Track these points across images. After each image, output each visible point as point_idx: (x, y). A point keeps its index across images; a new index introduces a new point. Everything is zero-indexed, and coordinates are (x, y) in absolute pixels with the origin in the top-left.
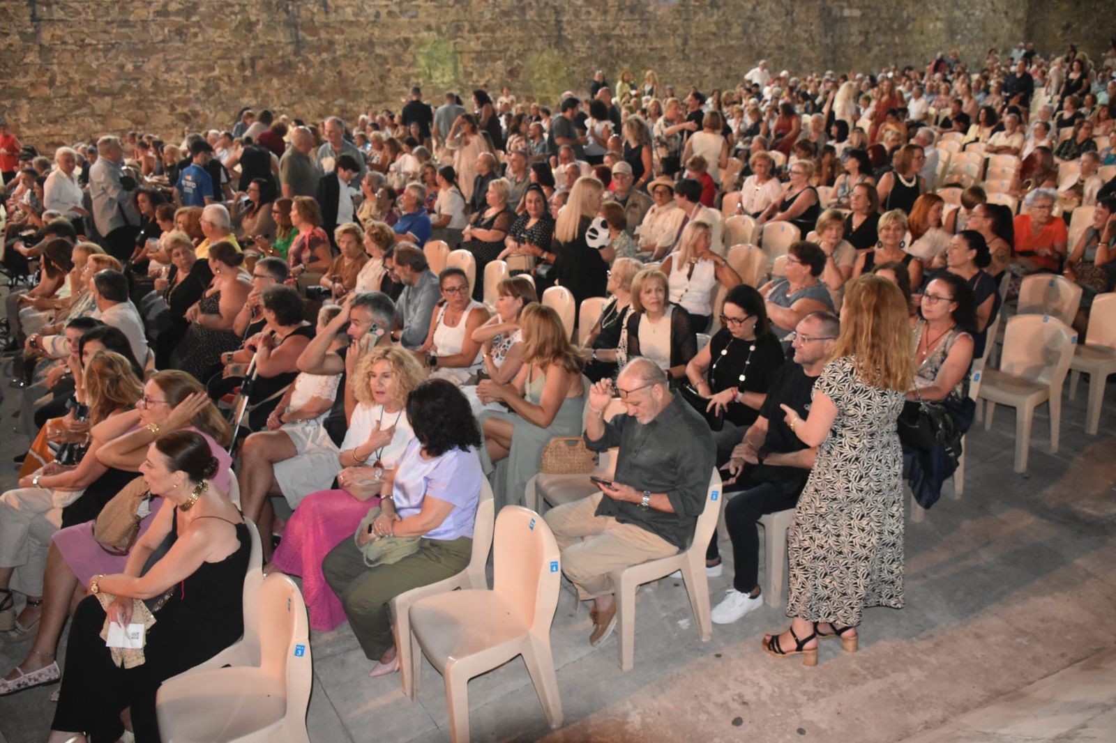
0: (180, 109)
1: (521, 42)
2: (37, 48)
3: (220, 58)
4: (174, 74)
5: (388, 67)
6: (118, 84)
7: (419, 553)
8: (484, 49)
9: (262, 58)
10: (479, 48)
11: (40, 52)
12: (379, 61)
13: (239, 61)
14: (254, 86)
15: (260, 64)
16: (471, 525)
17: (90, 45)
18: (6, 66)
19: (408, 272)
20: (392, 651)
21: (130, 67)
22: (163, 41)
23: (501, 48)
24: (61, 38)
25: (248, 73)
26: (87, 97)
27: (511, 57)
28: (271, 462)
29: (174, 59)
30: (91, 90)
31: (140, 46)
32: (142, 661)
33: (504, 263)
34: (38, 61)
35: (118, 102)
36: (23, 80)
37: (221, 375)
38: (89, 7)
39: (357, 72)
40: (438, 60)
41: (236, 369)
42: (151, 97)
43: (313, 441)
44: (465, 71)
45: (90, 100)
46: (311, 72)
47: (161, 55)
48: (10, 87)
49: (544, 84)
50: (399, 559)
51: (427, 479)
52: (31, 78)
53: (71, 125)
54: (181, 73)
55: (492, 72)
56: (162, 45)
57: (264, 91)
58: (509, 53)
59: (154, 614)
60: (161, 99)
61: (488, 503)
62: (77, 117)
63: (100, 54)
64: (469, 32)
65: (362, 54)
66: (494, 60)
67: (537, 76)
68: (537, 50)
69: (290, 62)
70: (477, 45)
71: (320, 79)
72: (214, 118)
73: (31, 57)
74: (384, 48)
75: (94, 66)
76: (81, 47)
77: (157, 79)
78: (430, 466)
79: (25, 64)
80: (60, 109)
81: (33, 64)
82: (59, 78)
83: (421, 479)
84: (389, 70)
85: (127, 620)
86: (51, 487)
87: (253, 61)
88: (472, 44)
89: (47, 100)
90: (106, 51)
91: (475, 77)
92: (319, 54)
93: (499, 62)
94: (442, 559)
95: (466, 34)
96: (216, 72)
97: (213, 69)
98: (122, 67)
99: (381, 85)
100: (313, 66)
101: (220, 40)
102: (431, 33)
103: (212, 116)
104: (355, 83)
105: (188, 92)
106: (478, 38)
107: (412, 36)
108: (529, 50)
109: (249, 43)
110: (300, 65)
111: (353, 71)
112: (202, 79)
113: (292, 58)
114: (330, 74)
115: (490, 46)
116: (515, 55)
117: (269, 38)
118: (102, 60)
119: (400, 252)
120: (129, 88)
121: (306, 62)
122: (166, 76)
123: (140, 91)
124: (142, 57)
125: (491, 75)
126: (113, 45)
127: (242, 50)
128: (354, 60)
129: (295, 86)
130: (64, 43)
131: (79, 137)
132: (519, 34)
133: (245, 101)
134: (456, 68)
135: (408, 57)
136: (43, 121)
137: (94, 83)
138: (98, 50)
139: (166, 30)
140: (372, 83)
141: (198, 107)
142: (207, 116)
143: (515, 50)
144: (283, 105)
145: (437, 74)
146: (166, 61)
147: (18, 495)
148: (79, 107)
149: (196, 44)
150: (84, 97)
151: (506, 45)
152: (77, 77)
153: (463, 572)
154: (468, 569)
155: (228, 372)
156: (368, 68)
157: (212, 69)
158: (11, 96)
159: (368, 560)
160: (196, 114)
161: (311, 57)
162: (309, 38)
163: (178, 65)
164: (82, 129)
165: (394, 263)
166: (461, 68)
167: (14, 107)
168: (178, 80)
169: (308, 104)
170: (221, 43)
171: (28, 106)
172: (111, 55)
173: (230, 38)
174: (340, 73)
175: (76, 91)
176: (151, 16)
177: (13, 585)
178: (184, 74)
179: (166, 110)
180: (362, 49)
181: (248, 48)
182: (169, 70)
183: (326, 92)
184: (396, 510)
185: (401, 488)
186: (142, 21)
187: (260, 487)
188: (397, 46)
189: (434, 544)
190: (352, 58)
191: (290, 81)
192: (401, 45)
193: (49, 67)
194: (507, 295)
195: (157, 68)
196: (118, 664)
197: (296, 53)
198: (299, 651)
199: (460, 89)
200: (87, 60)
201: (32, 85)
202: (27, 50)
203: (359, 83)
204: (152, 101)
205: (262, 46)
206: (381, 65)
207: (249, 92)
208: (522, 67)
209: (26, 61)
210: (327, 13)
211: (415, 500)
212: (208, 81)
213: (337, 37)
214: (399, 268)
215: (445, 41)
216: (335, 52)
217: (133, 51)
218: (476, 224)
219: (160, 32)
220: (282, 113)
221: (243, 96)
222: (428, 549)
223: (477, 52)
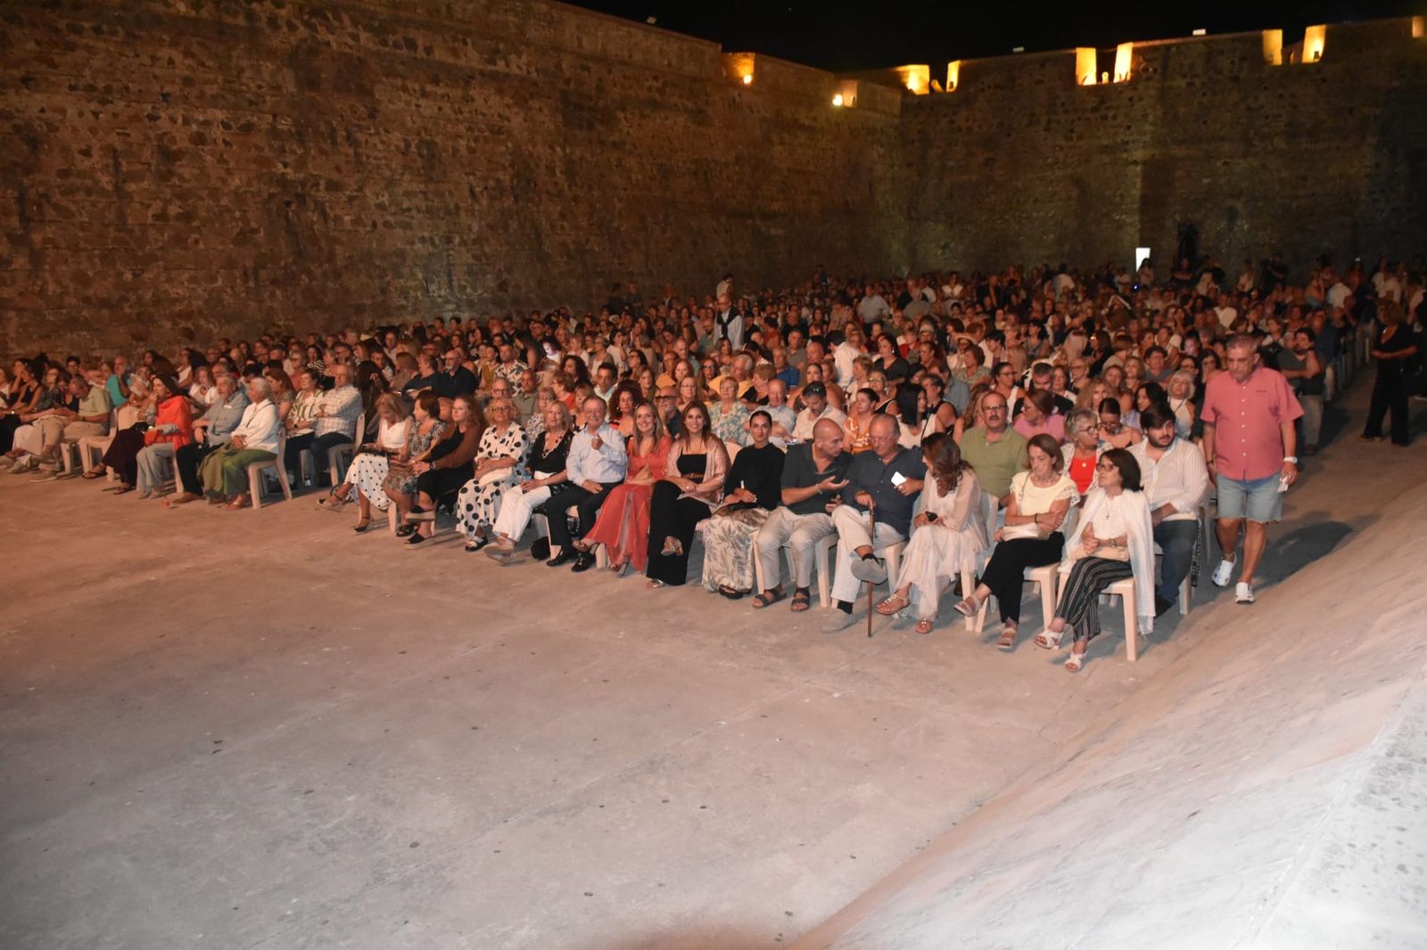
0: (183, 324)
2: (26, 251)
3: (222, 267)
4: (176, 284)
5: (388, 279)
6: (116, 295)
8: (475, 262)
9: (264, 267)
10: (470, 261)
11: (30, 257)
12: (378, 273)
13: (242, 271)
14: (259, 298)
15: (264, 273)
17: (85, 250)
21: (128, 275)
22: (163, 248)
23: (490, 261)
24: (50, 241)
25: (251, 284)
26: (81, 308)
27: (499, 270)
29: (176, 269)
30: (86, 300)
31: (139, 253)
34: (27, 266)
35: (116, 315)
38: (83, 208)
39: (358, 284)
40: (434, 273)
42: (152, 310)
44: (459, 284)
45: (85, 312)
46: (314, 283)
47: (161, 263)
52: (19, 287)
54: (182, 283)
56: (162, 252)
57: (268, 304)
58: (497, 267)
60: (163, 312)
63: (97, 260)
64: (460, 244)
65: (362, 266)
66: (485, 273)
67: (523, 289)
68: (521, 264)
69: (292, 272)
70: (468, 257)
71: (323, 291)
73: (21, 263)
74: (382, 259)
75: (90, 274)
76: (74, 251)
77: (157, 289)
79: (14, 270)
80: (53, 322)
81: (21, 269)
82: (51, 287)
84: (389, 282)
87: (256, 270)
88: (464, 256)
89: (39, 312)
90: (102, 257)
91: (469, 290)
92: (321, 265)
93: (490, 276)
95: (457, 246)
96: (219, 283)
97: (217, 280)
98: (120, 274)
100: (315, 278)
101: (221, 248)
102: (425, 245)
103: (216, 331)
105: (191, 304)
106: (468, 251)
107: (408, 248)
108: (515, 263)
109: (250, 252)
111: (355, 283)
112: (204, 291)
113: (294, 268)
114: (332, 287)
115: (480, 259)
116: (503, 269)
118: (99, 268)
120: (128, 299)
121: (309, 273)
122: (166, 286)
123: (140, 303)
124: (141, 264)
125: (482, 289)
126: (110, 251)
127: (245, 259)
128: (355, 272)
129: (299, 299)
130: (57, 247)
132: (505, 247)
133: (249, 314)
135: (405, 271)
136: (34, 337)
137: (90, 293)
138: (94, 256)
139: (166, 236)
141: (201, 321)
142: (211, 331)
143: (503, 264)
144: (287, 319)
145: (433, 287)
146: (166, 269)
148: (72, 320)
149: (197, 252)
150: (78, 308)
151: (494, 258)
152: (71, 286)
156: (368, 280)
157: (214, 279)
160: (199, 328)
161: (313, 267)
162: (310, 248)
163: (179, 275)
164: (76, 344)
166: (455, 282)
168: (180, 291)
169: (312, 318)
170: (222, 251)
171: (17, 319)
172: (108, 261)
173: (233, 247)
174: (342, 285)
175: (70, 302)
176: (150, 220)
178: (186, 284)
179: (168, 324)
180: (361, 260)
181: (251, 257)
182: (170, 280)
183: (329, 305)
186: (140, 225)
188: (394, 258)
190: (352, 269)
191: (294, 293)
192: (398, 256)
193: (40, 274)
195: (157, 277)
197: (298, 263)
199: (455, 303)
200: (82, 267)
201: (21, 294)
202: (14, 254)
204: (154, 314)
205: (264, 255)
206: (381, 277)
207: (253, 304)
209: (15, 266)
210: (326, 221)
212: (210, 293)
215: (440, 253)
216: (336, 263)
217: (132, 258)
219: (161, 238)
223: (468, 265)
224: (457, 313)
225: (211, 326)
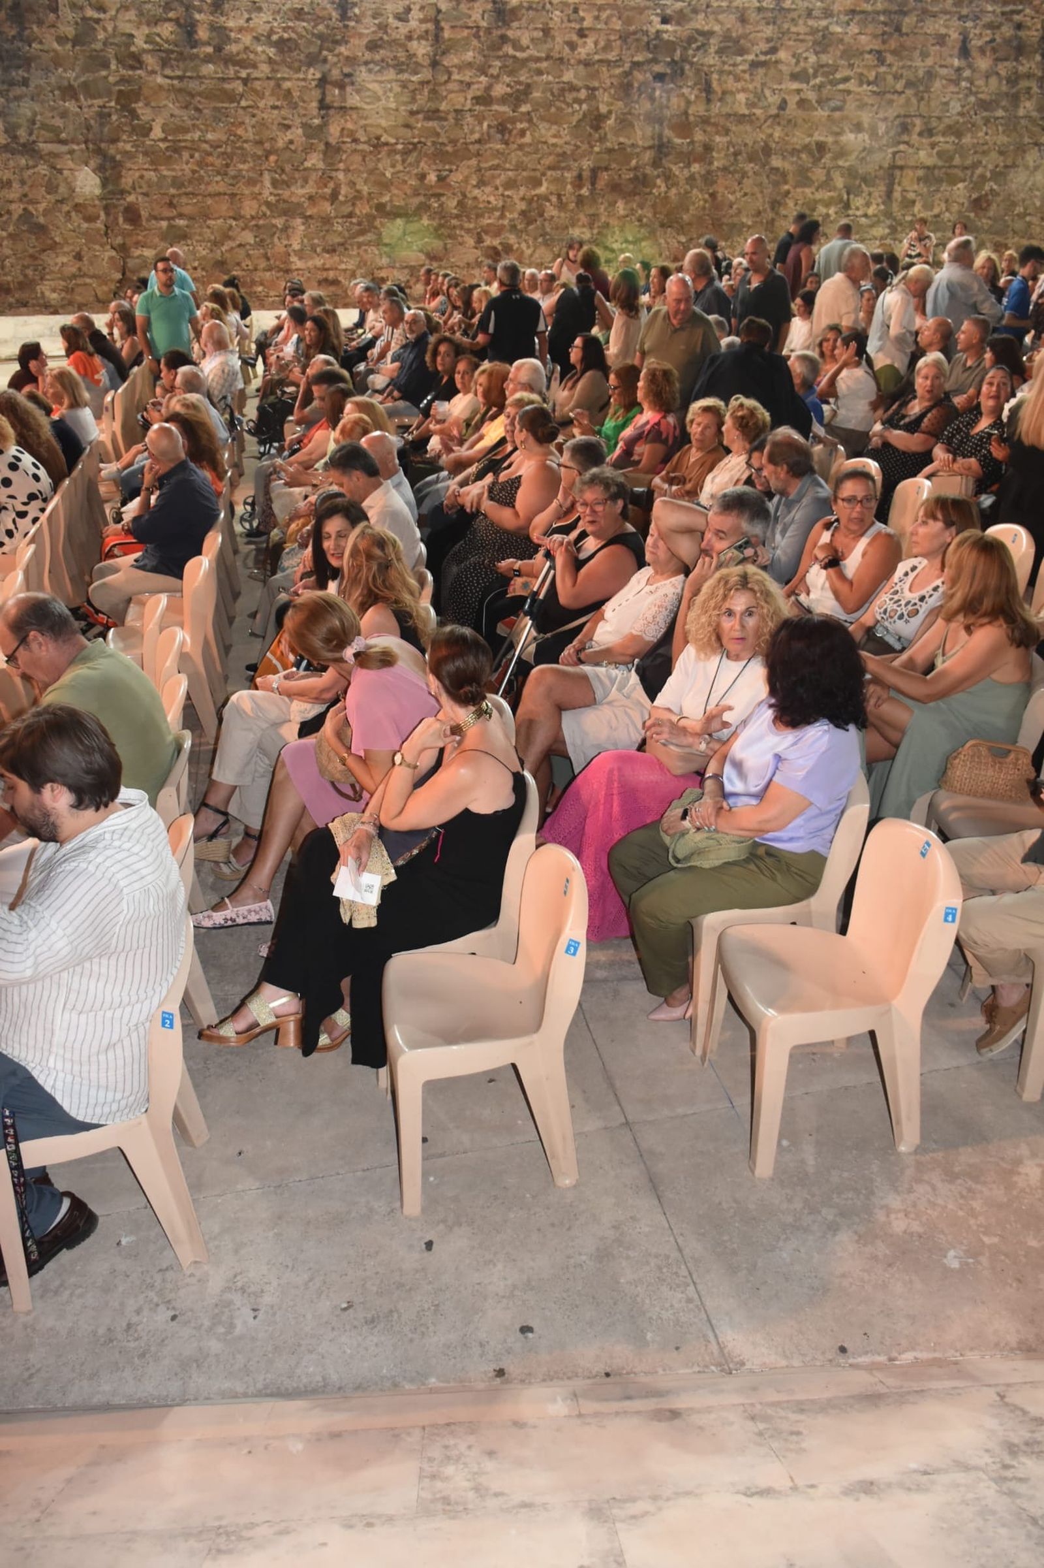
0: (488, 241)
1: (1001, 153)
2: (322, 147)
3: (550, 168)
4: (488, 189)
5: (786, 187)
6: (416, 201)
7: (747, 860)
8: (940, 163)
9: (606, 169)
10: (929, 162)
11: (325, 153)
12: (773, 177)
13: (575, 174)
14: (592, 211)
15: (604, 176)
16: (828, 837)
17: (387, 144)
18: (283, 171)
19: (782, 475)
20: (685, 990)
21: (432, 178)
22: (479, 141)
23: (968, 162)
24: (352, 133)
25: (585, 191)
26: (374, 218)
27: (982, 177)
28: (560, 708)
29: (490, 168)
30: (380, 207)
31: (449, 148)
32: (373, 923)
33: (927, 483)
34: (321, 165)
35: (413, 227)
36: (301, 192)
37: (506, 592)
38: (391, 90)
39: (738, 195)
40: (864, 180)
41: (525, 585)
42: (454, 222)
43: (620, 690)
44: (904, 198)
45: (377, 223)
46: (674, 191)
47: (473, 162)
48: (285, 201)
49: (1029, 224)
50: (717, 863)
51: (778, 758)
52: (310, 189)
53: (350, 256)
54: (497, 188)
55: (947, 201)
56: (477, 146)
57: (603, 219)
58: (979, 171)
59: (396, 868)
60: (466, 225)
61: (861, 811)
62: (359, 245)
63: (398, 157)
64: (920, 134)
65: (749, 167)
66: (953, 181)
67: (1019, 209)
68: (1027, 167)
69: (645, 176)
70: (930, 155)
71: (683, 205)
72: (531, 256)
73: (314, 160)
74: (784, 158)
75: (388, 175)
76: (375, 146)
77: (464, 195)
78: (785, 740)
79: (305, 169)
80: (340, 233)
81: (314, 169)
82: (344, 190)
83: (769, 757)
84: (788, 192)
85: (361, 867)
86: (291, 695)
87: (594, 172)
88: (922, 153)
89: (326, 220)
90: (406, 153)
91: (918, 207)
92: (688, 165)
93: (961, 185)
94: (779, 876)
95: (915, 138)
96: (543, 190)
97: (540, 184)
98: (422, 177)
99: (771, 215)
100: (676, 184)
101: (554, 141)
102: (860, 136)
104: (733, 211)
105: (502, 216)
106: (933, 145)
107: (830, 139)
108: (1014, 166)
109: (592, 147)
110: (659, 182)
111: (733, 193)
112: (523, 199)
113: (649, 170)
114: (698, 197)
115: (951, 158)
116: (988, 175)
117: (622, 140)
118: (399, 167)
119: (776, 444)
120: (429, 207)
121: (668, 177)
122: (476, 192)
123: (441, 214)
124: (451, 163)
125: (943, 206)
126: (415, 145)
127: (583, 156)
128: (737, 176)
129: (647, 213)
130: (355, 141)
131: (359, 272)
132: (1002, 139)
133: (576, 233)
134: (889, 194)
135: (819, 174)
136: (319, 250)
137: (385, 199)
138: (395, 152)
139: (485, 125)
140: (759, 213)
141: (512, 239)
142: (522, 252)
143: (990, 167)
144: (626, 241)
145: (858, 202)
146: (479, 170)
147: (252, 698)
148: (362, 232)
149: (521, 147)
150: (371, 218)
151: (976, 158)
152: (365, 189)
153: (804, 903)
154: (813, 900)
155: (517, 587)
156: (756, 189)
157: (537, 183)
158: (285, 213)
159: (675, 857)
160: (508, 249)
161: (675, 169)
162: (678, 141)
163: (493, 177)
164: (363, 263)
165: (764, 460)
166: (897, 195)
167: (286, 228)
168: (492, 199)
169: (662, 241)
170: (555, 145)
171: (302, 228)
172: (411, 159)
173: (568, 138)
174: (713, 195)
175: (362, 209)
176: (468, 106)
177: (232, 810)
178: (501, 189)
179: (470, 241)
180: (751, 159)
181: (591, 153)
182: (481, 183)
183: (690, 224)
184: (725, 796)
185: (738, 766)
186: (456, 111)
187: (541, 741)
188: (804, 156)
189: (771, 853)
190: (735, 171)
191: (641, 206)
192: (810, 153)
193: (334, 174)
194: (935, 518)
195: (466, 180)
196: (346, 920)
197: (656, 164)
198: (572, 948)
199: (890, 227)
200: (380, 166)
201: (311, 198)
202: (309, 149)
203: (739, 212)
204: (454, 227)
205: (610, 151)
206: (776, 184)
207: (583, 219)
208: (998, 194)
209: (308, 164)
210: (709, 101)
211: (755, 785)
212: (530, 201)
213: (718, 139)
214: (771, 467)
215: (880, 149)
216: (711, 163)
217: (440, 155)
218: (891, 423)
219: (477, 128)
220: (622, 251)
221: (573, 225)
222: (760, 858)
223: (928, 168)
224: (888, 241)
225: (524, 246)
